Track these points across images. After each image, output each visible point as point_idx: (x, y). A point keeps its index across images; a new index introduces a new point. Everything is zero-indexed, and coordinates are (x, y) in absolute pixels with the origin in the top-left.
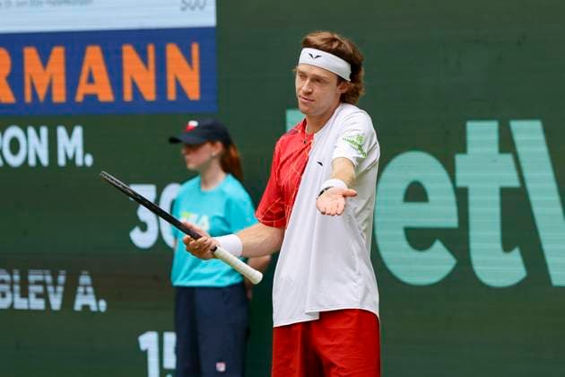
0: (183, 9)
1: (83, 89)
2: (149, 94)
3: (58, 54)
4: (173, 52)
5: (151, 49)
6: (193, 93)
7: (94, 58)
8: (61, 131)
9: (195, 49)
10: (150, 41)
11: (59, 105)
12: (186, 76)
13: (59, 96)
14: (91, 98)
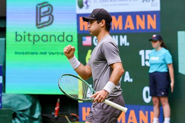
0: (152, 6)
1: (127, 27)
2: (143, 27)
3: (120, 18)
4: (149, 17)
5: (144, 16)
6: (154, 27)
7: (129, 18)
8: (121, 37)
9: (155, 16)
10: (144, 14)
11: (121, 30)
12: (152, 23)
13: (121, 28)
14: (128, 29)
